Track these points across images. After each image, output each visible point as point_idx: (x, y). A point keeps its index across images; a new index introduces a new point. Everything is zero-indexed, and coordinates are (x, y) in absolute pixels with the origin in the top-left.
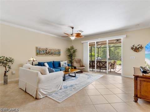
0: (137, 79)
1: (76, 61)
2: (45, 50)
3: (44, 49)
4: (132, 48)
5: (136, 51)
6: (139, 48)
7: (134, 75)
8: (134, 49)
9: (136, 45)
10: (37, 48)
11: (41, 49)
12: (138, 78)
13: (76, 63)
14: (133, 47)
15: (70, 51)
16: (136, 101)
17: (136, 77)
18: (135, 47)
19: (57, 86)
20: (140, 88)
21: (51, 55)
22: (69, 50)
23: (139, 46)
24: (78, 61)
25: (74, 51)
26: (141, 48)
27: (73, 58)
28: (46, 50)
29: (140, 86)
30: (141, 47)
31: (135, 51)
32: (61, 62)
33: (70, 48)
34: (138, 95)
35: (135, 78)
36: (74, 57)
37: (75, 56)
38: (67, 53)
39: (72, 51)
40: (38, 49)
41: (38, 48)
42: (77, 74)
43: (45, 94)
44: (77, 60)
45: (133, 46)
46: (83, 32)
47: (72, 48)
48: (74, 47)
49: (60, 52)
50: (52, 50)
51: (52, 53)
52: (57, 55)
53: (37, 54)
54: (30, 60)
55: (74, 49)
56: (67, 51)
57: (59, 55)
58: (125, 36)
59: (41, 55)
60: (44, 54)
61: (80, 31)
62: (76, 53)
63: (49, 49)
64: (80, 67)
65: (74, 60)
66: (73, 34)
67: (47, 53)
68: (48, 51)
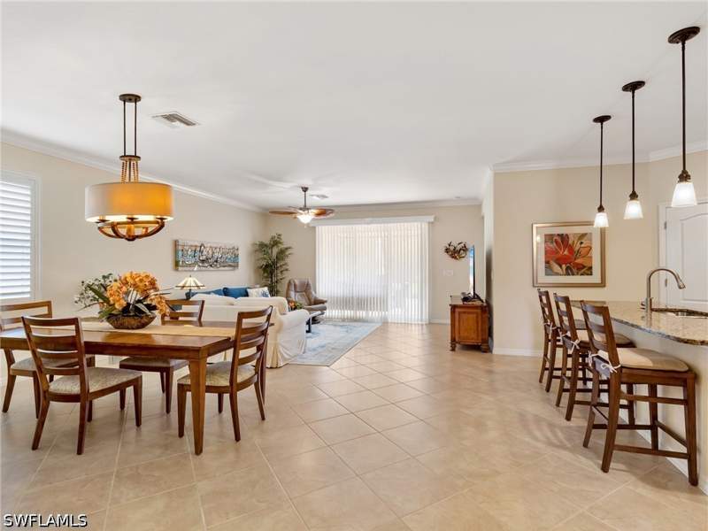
0: (454, 312)
1: (295, 285)
2: (198, 249)
3: (196, 246)
4: (447, 250)
5: (455, 258)
6: (460, 249)
7: (450, 305)
8: (450, 253)
9: (455, 243)
10: (176, 243)
11: (187, 248)
12: (456, 310)
13: (296, 291)
14: (448, 247)
15: (270, 251)
16: (453, 349)
17: (454, 308)
18: (452, 248)
20: (459, 325)
21: (215, 268)
23: (460, 246)
24: (302, 285)
25: (283, 253)
27: (280, 276)
28: (201, 252)
29: (459, 322)
30: (465, 249)
31: (452, 257)
32: (248, 290)
33: (267, 241)
34: (457, 340)
35: (451, 309)
36: (282, 272)
37: (287, 270)
38: (257, 260)
39: (275, 250)
40: (180, 248)
41: (181, 243)
42: (313, 327)
43: (286, 360)
44: (297, 282)
45: (449, 245)
46: (326, 197)
47: (276, 242)
48: (283, 239)
49: (236, 256)
50: (215, 248)
51: (216, 261)
52: (230, 266)
53: (177, 264)
54: (181, 284)
55: (281, 246)
56: (256, 251)
57: (235, 266)
58: (431, 219)
59: (188, 269)
60: (196, 263)
61: (318, 196)
62: (288, 260)
63: (209, 245)
64: (310, 305)
65: (290, 283)
66: (308, 209)
67: (203, 261)
68: (205, 253)
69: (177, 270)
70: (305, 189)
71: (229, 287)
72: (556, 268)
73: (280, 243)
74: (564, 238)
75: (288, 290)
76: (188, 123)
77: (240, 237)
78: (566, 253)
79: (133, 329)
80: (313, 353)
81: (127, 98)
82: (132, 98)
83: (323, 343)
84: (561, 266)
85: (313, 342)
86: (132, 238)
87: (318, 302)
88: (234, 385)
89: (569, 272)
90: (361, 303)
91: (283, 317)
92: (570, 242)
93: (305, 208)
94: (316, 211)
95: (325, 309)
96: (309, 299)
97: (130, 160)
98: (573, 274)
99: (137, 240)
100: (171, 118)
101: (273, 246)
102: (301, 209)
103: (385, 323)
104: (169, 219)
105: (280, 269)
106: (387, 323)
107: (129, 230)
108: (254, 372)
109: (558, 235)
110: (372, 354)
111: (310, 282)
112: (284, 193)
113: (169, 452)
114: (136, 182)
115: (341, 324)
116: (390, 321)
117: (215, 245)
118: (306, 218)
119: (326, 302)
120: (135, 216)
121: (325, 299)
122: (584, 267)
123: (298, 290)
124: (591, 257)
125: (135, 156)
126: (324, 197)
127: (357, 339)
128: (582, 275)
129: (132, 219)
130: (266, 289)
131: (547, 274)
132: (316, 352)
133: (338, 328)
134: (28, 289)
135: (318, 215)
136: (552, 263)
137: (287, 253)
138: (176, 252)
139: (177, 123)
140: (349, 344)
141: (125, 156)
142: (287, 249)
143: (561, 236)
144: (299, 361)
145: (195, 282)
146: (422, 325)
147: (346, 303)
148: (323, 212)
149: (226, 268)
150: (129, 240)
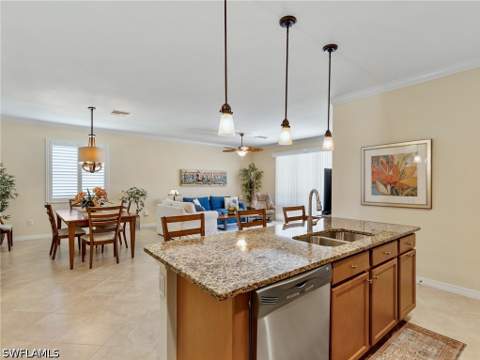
1: (258, 197)
3: (194, 173)
13: (258, 200)
21: (207, 185)
22: (246, 172)
24: (263, 196)
27: (255, 190)
28: (198, 175)
32: (225, 198)
36: (257, 187)
37: (260, 186)
39: (253, 174)
40: (183, 174)
41: (183, 171)
44: (260, 195)
46: (266, 137)
47: (253, 168)
48: (257, 166)
49: (225, 178)
50: (209, 173)
52: (220, 183)
53: (181, 182)
55: (256, 171)
57: (224, 183)
60: (194, 182)
61: (259, 137)
63: (204, 172)
68: (200, 176)
69: (181, 185)
70: (242, 135)
71: (214, 196)
72: (382, 187)
74: (389, 159)
78: (391, 173)
81: (91, 108)
84: (386, 187)
89: (395, 192)
92: (396, 163)
93: (241, 147)
98: (398, 195)
101: (251, 171)
109: (384, 156)
118: (242, 154)
122: (409, 188)
123: (260, 199)
124: (416, 178)
126: (263, 137)
128: (407, 195)
131: (373, 193)
135: (251, 150)
136: (378, 183)
138: (181, 176)
143: (386, 157)
145: (176, 193)
149: (217, 185)
150: (91, 172)
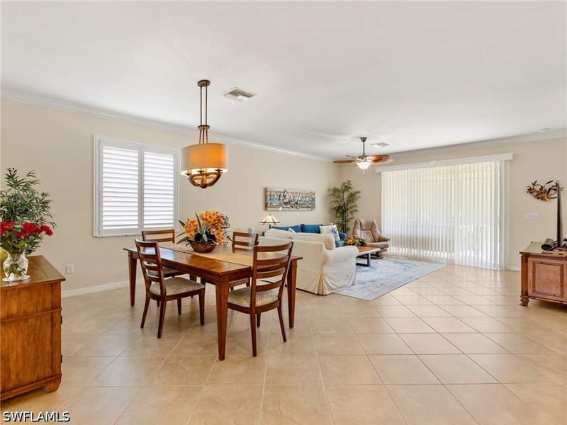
0: (527, 261)
3: (281, 192)
4: (531, 191)
5: (543, 199)
6: (550, 189)
7: (520, 253)
8: (535, 194)
9: (542, 182)
10: (266, 190)
11: (273, 193)
12: (529, 259)
13: (362, 230)
14: (532, 187)
15: (342, 195)
16: (525, 304)
17: (526, 256)
18: (537, 188)
19: (348, 276)
20: (534, 276)
21: (296, 209)
22: (338, 194)
23: (550, 185)
24: (367, 224)
25: (352, 197)
26: (555, 190)
27: (350, 216)
28: (285, 196)
29: (534, 273)
30: (557, 188)
31: (538, 198)
32: (321, 227)
33: (339, 187)
34: (530, 293)
35: (522, 257)
36: (351, 212)
37: (356, 211)
38: (331, 202)
39: (346, 195)
40: (268, 194)
41: (269, 189)
42: (372, 261)
43: (332, 289)
44: (363, 221)
45: (534, 184)
46: (387, 145)
47: (347, 187)
48: (353, 185)
49: (313, 199)
50: (296, 193)
51: (297, 204)
52: (308, 207)
53: (266, 205)
54: (264, 221)
55: (351, 191)
56: (330, 195)
57: (313, 207)
58: (509, 157)
59: (275, 209)
60: (280, 205)
61: (378, 144)
62: (356, 203)
63: (291, 191)
64: (374, 242)
65: (356, 222)
66: (366, 156)
67: (286, 203)
68: (287, 197)
69: (266, 210)
70: (364, 139)
71: (306, 224)
73: (350, 188)
75: (355, 228)
76: (248, 96)
77: (317, 184)
79: (202, 252)
80: (360, 286)
81: (203, 83)
82: (204, 83)
83: (374, 278)
85: (365, 275)
86: (204, 186)
87: (381, 240)
88: (253, 307)
90: (424, 243)
91: (329, 252)
93: (363, 157)
94: (374, 158)
95: (387, 246)
96: (374, 237)
97: (204, 128)
99: (208, 188)
100: (235, 93)
101: (344, 191)
102: (360, 157)
103: (451, 263)
104: (224, 171)
105: (350, 210)
106: (454, 264)
107: (203, 181)
108: (277, 299)
110: (434, 287)
111: (375, 222)
112: (347, 145)
113: (205, 352)
114: (207, 143)
115: (402, 261)
116: (456, 263)
117: (296, 191)
118: (364, 165)
119: (389, 240)
120: (202, 170)
121: (388, 237)
123: (364, 228)
125: (206, 126)
126: (384, 145)
127: (411, 277)
129: (201, 172)
130: (335, 226)
132: (365, 285)
133: (398, 265)
134: (172, 221)
135: (376, 161)
137: (357, 196)
138: (266, 197)
139: (240, 97)
140: (400, 282)
141: (201, 126)
142: (356, 193)
144: (345, 292)
145: (273, 220)
146: (496, 271)
147: (410, 242)
148: (380, 158)
149: (305, 209)
150: (203, 188)
